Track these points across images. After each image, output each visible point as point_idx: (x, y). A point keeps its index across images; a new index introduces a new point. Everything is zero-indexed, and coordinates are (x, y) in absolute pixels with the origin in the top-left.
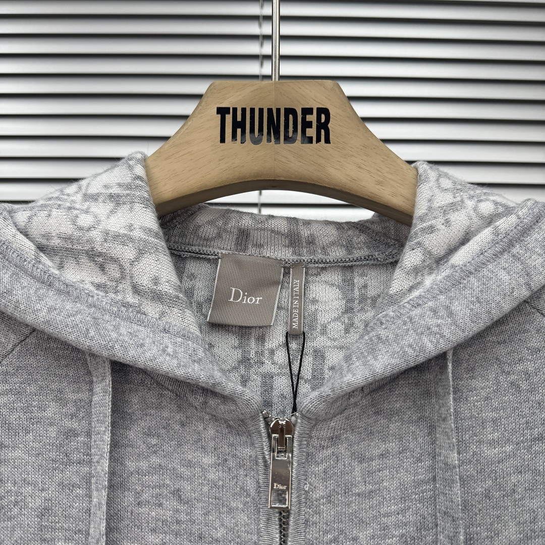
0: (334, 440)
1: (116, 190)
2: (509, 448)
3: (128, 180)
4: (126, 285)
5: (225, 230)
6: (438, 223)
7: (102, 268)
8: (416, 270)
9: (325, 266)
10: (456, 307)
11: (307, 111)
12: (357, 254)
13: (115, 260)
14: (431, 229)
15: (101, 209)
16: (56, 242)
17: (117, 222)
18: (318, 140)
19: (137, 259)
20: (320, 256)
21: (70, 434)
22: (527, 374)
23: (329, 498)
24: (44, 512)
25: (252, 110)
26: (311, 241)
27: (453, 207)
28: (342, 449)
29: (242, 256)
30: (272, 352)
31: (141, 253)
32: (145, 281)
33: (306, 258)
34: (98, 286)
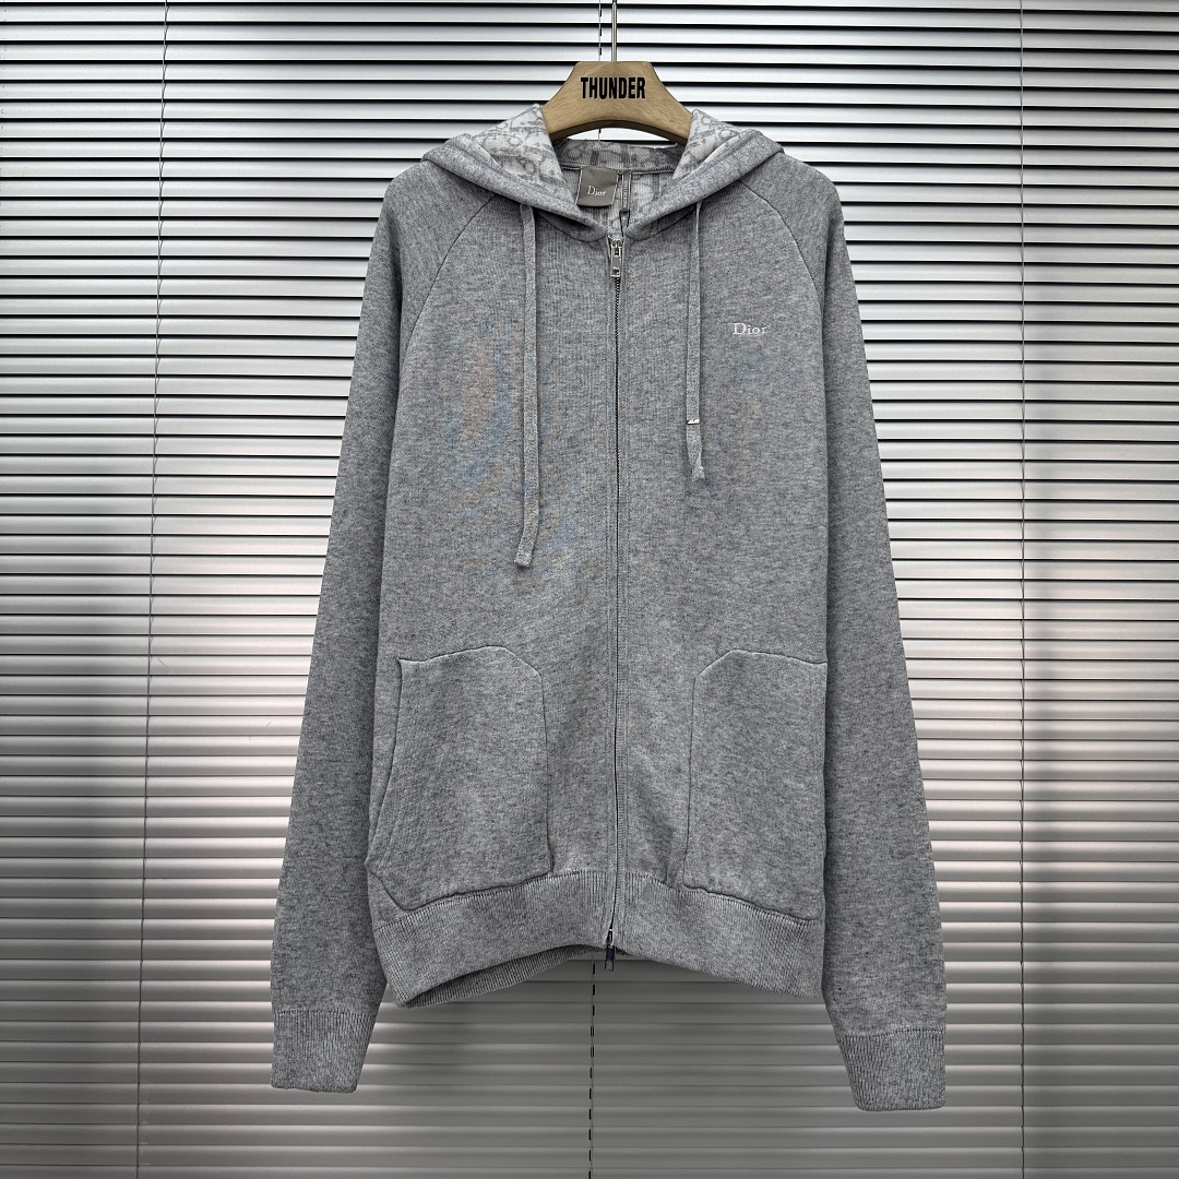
0: (642, 252)
1: (528, 125)
2: (727, 254)
3: (534, 119)
4: (536, 176)
5: (585, 152)
6: (699, 141)
7: (524, 167)
8: (687, 167)
9: (643, 174)
10: (702, 181)
11: (632, 80)
12: (661, 166)
13: (531, 162)
14: (695, 144)
15: (522, 135)
16: (500, 153)
17: (531, 142)
18: (638, 96)
19: (543, 161)
20: (639, 168)
21: (514, 250)
22: (739, 219)
23: (639, 278)
24: (503, 286)
25: (601, 79)
26: (635, 159)
27: (708, 133)
28: (646, 256)
29: (594, 168)
30: (612, 222)
31: (544, 157)
32: (546, 173)
33: (631, 169)
34: (522, 177)
